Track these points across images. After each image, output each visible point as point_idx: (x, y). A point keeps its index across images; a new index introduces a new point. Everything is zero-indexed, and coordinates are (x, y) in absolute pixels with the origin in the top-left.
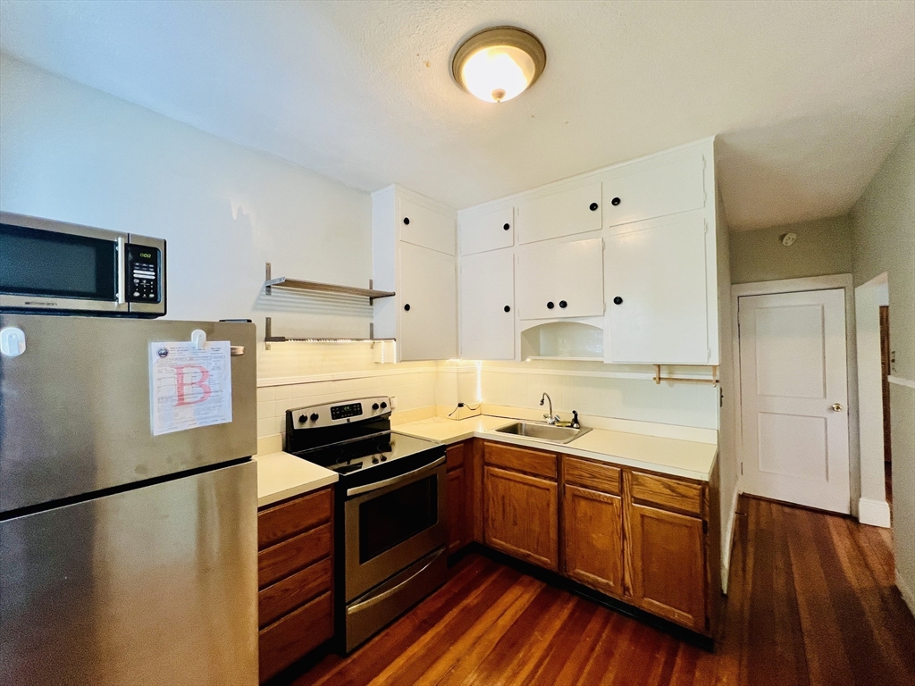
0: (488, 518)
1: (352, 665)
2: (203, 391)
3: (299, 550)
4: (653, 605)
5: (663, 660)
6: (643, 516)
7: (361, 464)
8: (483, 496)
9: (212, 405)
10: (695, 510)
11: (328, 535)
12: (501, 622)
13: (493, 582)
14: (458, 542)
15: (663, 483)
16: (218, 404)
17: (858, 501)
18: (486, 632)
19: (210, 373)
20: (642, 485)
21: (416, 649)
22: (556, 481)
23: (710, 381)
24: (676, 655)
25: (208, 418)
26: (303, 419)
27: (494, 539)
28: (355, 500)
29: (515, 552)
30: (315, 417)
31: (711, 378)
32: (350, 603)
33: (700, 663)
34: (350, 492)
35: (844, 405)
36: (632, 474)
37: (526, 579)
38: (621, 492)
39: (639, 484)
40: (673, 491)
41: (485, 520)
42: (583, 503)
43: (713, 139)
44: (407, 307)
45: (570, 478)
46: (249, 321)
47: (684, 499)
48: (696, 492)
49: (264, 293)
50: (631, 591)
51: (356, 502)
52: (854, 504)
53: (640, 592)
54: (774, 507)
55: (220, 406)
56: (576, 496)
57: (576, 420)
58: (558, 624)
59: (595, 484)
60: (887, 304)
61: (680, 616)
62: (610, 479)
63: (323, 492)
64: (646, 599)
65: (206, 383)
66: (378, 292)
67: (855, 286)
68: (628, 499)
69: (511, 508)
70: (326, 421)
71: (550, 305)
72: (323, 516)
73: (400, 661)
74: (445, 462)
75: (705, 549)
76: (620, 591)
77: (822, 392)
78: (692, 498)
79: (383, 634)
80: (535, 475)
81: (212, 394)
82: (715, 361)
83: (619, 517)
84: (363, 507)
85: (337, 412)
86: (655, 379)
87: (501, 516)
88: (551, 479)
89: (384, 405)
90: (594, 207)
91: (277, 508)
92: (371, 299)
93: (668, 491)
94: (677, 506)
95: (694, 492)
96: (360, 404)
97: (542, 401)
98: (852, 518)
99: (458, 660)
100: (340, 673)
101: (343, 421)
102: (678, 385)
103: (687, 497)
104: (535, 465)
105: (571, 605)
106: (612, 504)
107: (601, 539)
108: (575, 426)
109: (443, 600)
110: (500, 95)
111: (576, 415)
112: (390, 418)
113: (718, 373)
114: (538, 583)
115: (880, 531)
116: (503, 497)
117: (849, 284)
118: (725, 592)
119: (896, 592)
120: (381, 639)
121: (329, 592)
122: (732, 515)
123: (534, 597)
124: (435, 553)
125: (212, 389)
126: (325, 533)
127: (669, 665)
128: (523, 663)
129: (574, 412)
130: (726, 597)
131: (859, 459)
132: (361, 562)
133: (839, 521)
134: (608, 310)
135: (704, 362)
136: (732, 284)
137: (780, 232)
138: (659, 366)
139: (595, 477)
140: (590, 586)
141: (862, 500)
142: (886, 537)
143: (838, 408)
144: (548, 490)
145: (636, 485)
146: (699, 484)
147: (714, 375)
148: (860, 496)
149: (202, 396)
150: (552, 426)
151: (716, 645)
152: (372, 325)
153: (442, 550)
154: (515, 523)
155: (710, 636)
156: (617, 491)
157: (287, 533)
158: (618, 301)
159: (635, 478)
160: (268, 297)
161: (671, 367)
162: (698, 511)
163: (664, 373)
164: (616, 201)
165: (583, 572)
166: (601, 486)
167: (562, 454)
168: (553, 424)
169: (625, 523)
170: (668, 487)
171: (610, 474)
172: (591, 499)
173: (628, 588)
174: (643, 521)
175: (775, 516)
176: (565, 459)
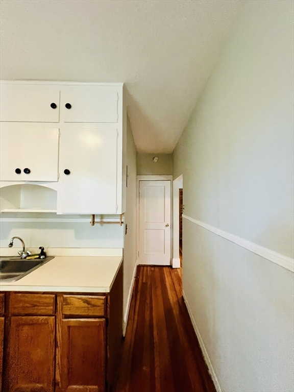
6: (69, 327)
10: (101, 314)
15: (83, 300)
22: (3, 316)
23: (118, 223)
31: (119, 221)
35: (169, 225)
36: (63, 297)
38: (55, 313)
39: (67, 304)
40: (89, 304)
42: (26, 328)
43: (122, 84)
45: (16, 311)
47: (95, 308)
48: (102, 301)
50: (60, 385)
52: (171, 261)
53: (66, 382)
54: (149, 269)
56: (19, 324)
57: (43, 253)
59: (35, 311)
60: (182, 188)
62: (47, 305)
64: (70, 387)
68: (60, 316)
71: (18, 171)
77: (163, 219)
78: (99, 306)
82: (120, 212)
83: (53, 332)
86: (90, 222)
90: (53, 106)
93: (86, 305)
94: (90, 314)
95: (100, 301)
97: (11, 244)
98: (170, 267)
103: (96, 306)
106: (48, 323)
107: (39, 353)
108: (42, 257)
111: (43, 250)
115: (178, 270)
117: (172, 179)
118: (124, 336)
119: (183, 299)
129: (40, 248)
130: (123, 338)
133: (167, 269)
134: (60, 177)
135: (115, 213)
136: (137, 175)
137: (153, 156)
138: (93, 215)
139: (35, 306)
141: (173, 259)
145: (66, 305)
146: (104, 295)
147: (121, 219)
150: (24, 260)
158: (67, 172)
159: (65, 300)
161: (102, 216)
164: (68, 106)
166: (39, 312)
167: (9, 292)
168: (25, 258)
169: (58, 335)
170: (86, 301)
171: (47, 301)
172: (32, 324)
173: (58, 383)
174: (69, 331)
175: (148, 274)
176: (12, 297)
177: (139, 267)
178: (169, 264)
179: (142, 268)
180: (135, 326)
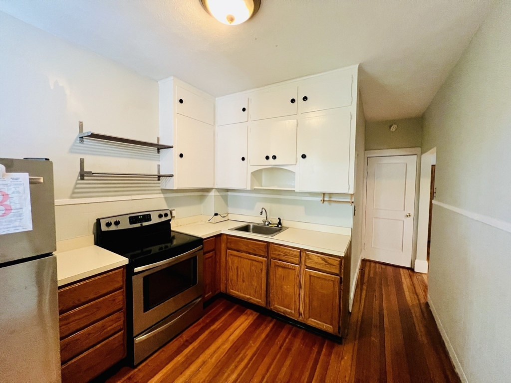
0: (228, 280)
1: (138, 373)
2: (4, 209)
3: (99, 308)
4: (313, 322)
5: (316, 350)
6: (310, 276)
7: (151, 250)
8: (226, 267)
9: (13, 219)
10: (336, 272)
11: (121, 297)
12: (232, 338)
13: (230, 315)
14: (210, 293)
15: (321, 258)
16: (19, 218)
17: (414, 261)
18: (223, 344)
19: (10, 196)
20: (310, 259)
21: (180, 358)
22: (266, 258)
23: (349, 202)
24: (323, 348)
25: (10, 228)
26: (108, 225)
27: (232, 291)
28: (139, 275)
29: (243, 297)
30: (117, 223)
31: (350, 200)
32: (137, 336)
33: (334, 351)
34: (137, 269)
35: (412, 215)
36: (306, 253)
37: (249, 311)
38: (300, 263)
40: (326, 262)
41: (227, 280)
42: (280, 269)
43: (358, 66)
44: (181, 156)
45: (274, 256)
46: (47, 159)
47: (332, 266)
48: (338, 262)
49: (79, 142)
50: (303, 316)
51: (141, 276)
52: (413, 263)
53: (307, 315)
54: (377, 265)
55: (21, 219)
56: (276, 266)
57: (280, 223)
58: (263, 336)
59: (287, 259)
60: (434, 164)
61: (327, 327)
62: (295, 256)
63: (117, 271)
64: (310, 319)
65: (7, 203)
66: (162, 146)
67: (422, 154)
68: (303, 267)
69: (242, 274)
70: (125, 225)
71: (267, 158)
72: (117, 285)
73: (169, 366)
74: (202, 249)
75: (340, 292)
76: (297, 316)
77: (403, 207)
78: (335, 266)
79: (160, 350)
80: (255, 255)
81: (13, 211)
82: (352, 191)
83: (298, 276)
84: (145, 278)
85: (133, 219)
86: (321, 200)
87: (236, 277)
88: (263, 256)
89: (166, 215)
90: (293, 101)
91: (82, 283)
92: (158, 149)
93: (324, 262)
94: (328, 270)
95: (336, 262)
96: (150, 215)
97: (262, 212)
98: (411, 269)
99: (204, 363)
100: (129, 378)
101: (138, 225)
102: (333, 204)
103: (332, 265)
104: (256, 249)
105: (271, 325)
106: (295, 269)
107: (289, 288)
108: (279, 226)
109: (200, 327)
110: (232, 20)
111: (280, 220)
112: (170, 222)
113: (353, 198)
114: (255, 313)
115: (423, 275)
116: (237, 267)
117: (419, 153)
118: (350, 311)
119: (427, 305)
120: (159, 354)
121: (122, 332)
122: (357, 271)
123: (252, 322)
124: (195, 301)
125: (13, 207)
126: (120, 296)
127: (319, 353)
128: (242, 360)
129: (279, 218)
130: (350, 313)
131: (417, 245)
132: (145, 311)
133: (406, 271)
134: (298, 161)
135: (346, 192)
136: (365, 150)
137: (389, 123)
138: (324, 194)
139: (287, 255)
140: (282, 314)
141: (416, 260)
142: (425, 277)
143: (410, 215)
144: (262, 263)
145: (308, 259)
146: (339, 258)
147: (351, 199)
148: (416, 259)
149: (3, 212)
150: (267, 226)
151: (344, 340)
152: (159, 166)
153: (200, 299)
154: (243, 281)
155: (340, 336)
156: (297, 262)
157: (89, 298)
158: (304, 156)
159: (307, 255)
160: (81, 145)
161: (331, 194)
162: (338, 272)
163: (327, 197)
164: (305, 98)
165: (279, 307)
166: (289, 260)
167: (269, 242)
168: (268, 225)
169: (301, 280)
170: (324, 260)
171: (294, 253)
172: (284, 267)
173: (302, 314)
174: (310, 279)
175: (377, 270)
176: (271, 245)
177: (364, 261)
178: (409, 266)
179: (368, 263)
180: (362, 309)
